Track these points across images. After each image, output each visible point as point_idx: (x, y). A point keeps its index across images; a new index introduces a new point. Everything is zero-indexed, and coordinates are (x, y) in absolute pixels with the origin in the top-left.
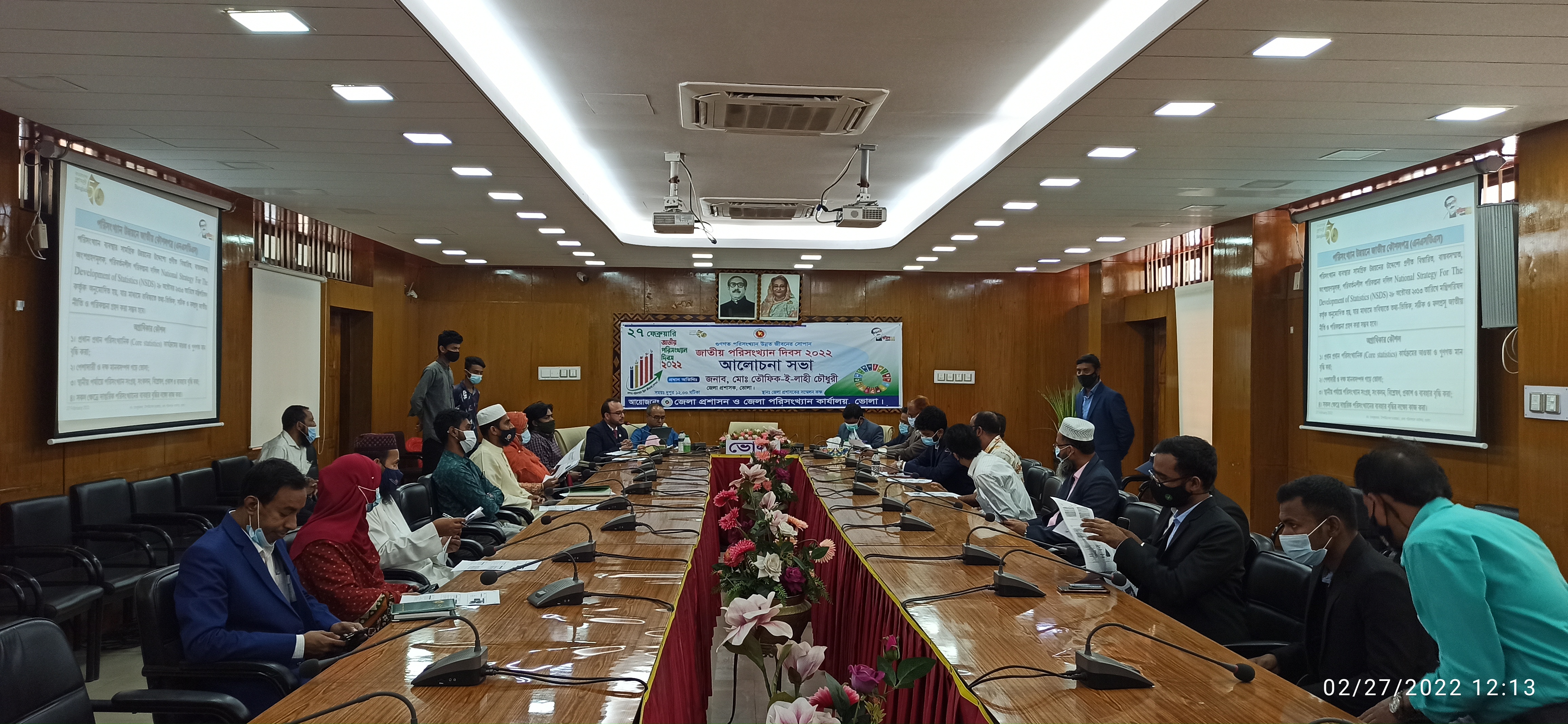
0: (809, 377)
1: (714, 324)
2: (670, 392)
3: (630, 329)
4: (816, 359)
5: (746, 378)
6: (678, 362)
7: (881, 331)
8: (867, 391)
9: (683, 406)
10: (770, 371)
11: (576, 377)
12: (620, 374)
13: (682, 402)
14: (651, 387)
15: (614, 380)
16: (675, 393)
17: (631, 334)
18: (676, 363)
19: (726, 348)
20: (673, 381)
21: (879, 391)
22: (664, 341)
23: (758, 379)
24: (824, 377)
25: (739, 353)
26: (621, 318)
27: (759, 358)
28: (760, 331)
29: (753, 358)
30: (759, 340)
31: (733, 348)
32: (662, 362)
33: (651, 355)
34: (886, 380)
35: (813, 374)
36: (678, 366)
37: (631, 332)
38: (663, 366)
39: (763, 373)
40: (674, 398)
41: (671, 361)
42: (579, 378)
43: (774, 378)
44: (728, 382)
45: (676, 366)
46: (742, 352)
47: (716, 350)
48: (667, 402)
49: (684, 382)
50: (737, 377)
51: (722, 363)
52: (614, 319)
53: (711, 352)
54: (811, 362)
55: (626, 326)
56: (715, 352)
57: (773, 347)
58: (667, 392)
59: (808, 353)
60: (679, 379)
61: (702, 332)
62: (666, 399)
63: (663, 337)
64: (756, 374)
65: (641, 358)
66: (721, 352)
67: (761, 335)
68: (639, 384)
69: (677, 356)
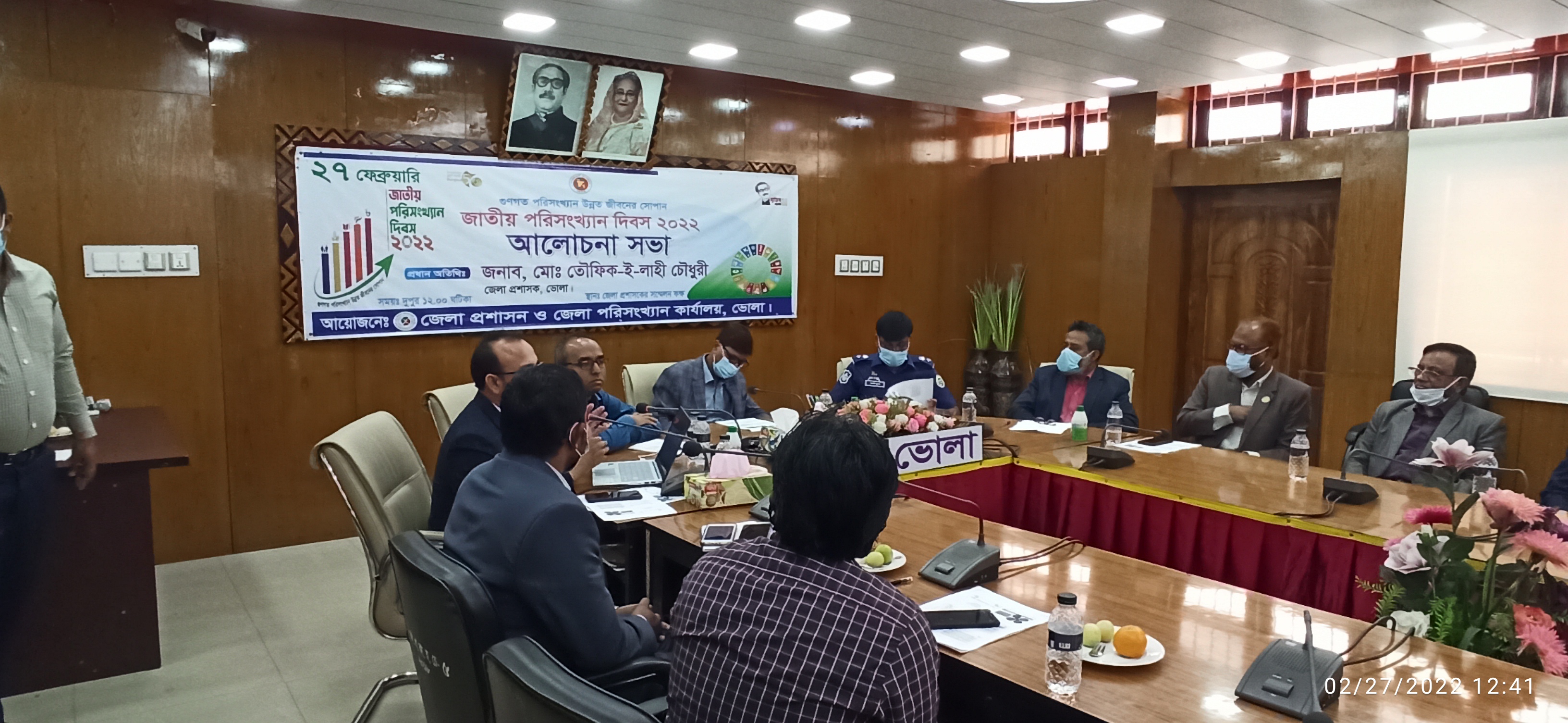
0: (664, 266)
1: (495, 160)
2: (411, 299)
3: (317, 163)
4: (676, 235)
5: (559, 269)
6: (425, 237)
7: (768, 188)
8: (749, 290)
9: (438, 327)
10: (598, 256)
11: (187, 269)
12: (297, 263)
13: (436, 319)
14: (371, 290)
15: (282, 277)
16: (421, 301)
17: (320, 174)
18: (422, 238)
19: (521, 211)
20: (417, 278)
21: (765, 290)
22: (394, 191)
23: (579, 270)
24: (686, 266)
25: (545, 220)
26: (295, 136)
27: (580, 231)
28: (582, 179)
29: (569, 231)
30: (578, 196)
31: (534, 211)
32: (393, 237)
33: (368, 222)
34: (775, 271)
35: (670, 261)
36: (426, 245)
37: (321, 170)
38: (394, 245)
39: (587, 259)
40: (419, 313)
41: (411, 235)
42: (195, 271)
43: (606, 269)
44: (524, 278)
45: (422, 246)
46: (549, 220)
47: (501, 214)
48: (406, 321)
49: (438, 278)
50: (542, 268)
51: (513, 239)
52: (277, 139)
53: (492, 218)
54: (666, 239)
55: (307, 155)
56: (498, 217)
57: (604, 210)
58: (405, 300)
59: (662, 223)
60: (428, 273)
61: (473, 175)
62: (402, 315)
63: (391, 184)
64: (574, 260)
65: (345, 227)
66: (511, 218)
67: (582, 185)
68: (343, 283)
69: (424, 225)
